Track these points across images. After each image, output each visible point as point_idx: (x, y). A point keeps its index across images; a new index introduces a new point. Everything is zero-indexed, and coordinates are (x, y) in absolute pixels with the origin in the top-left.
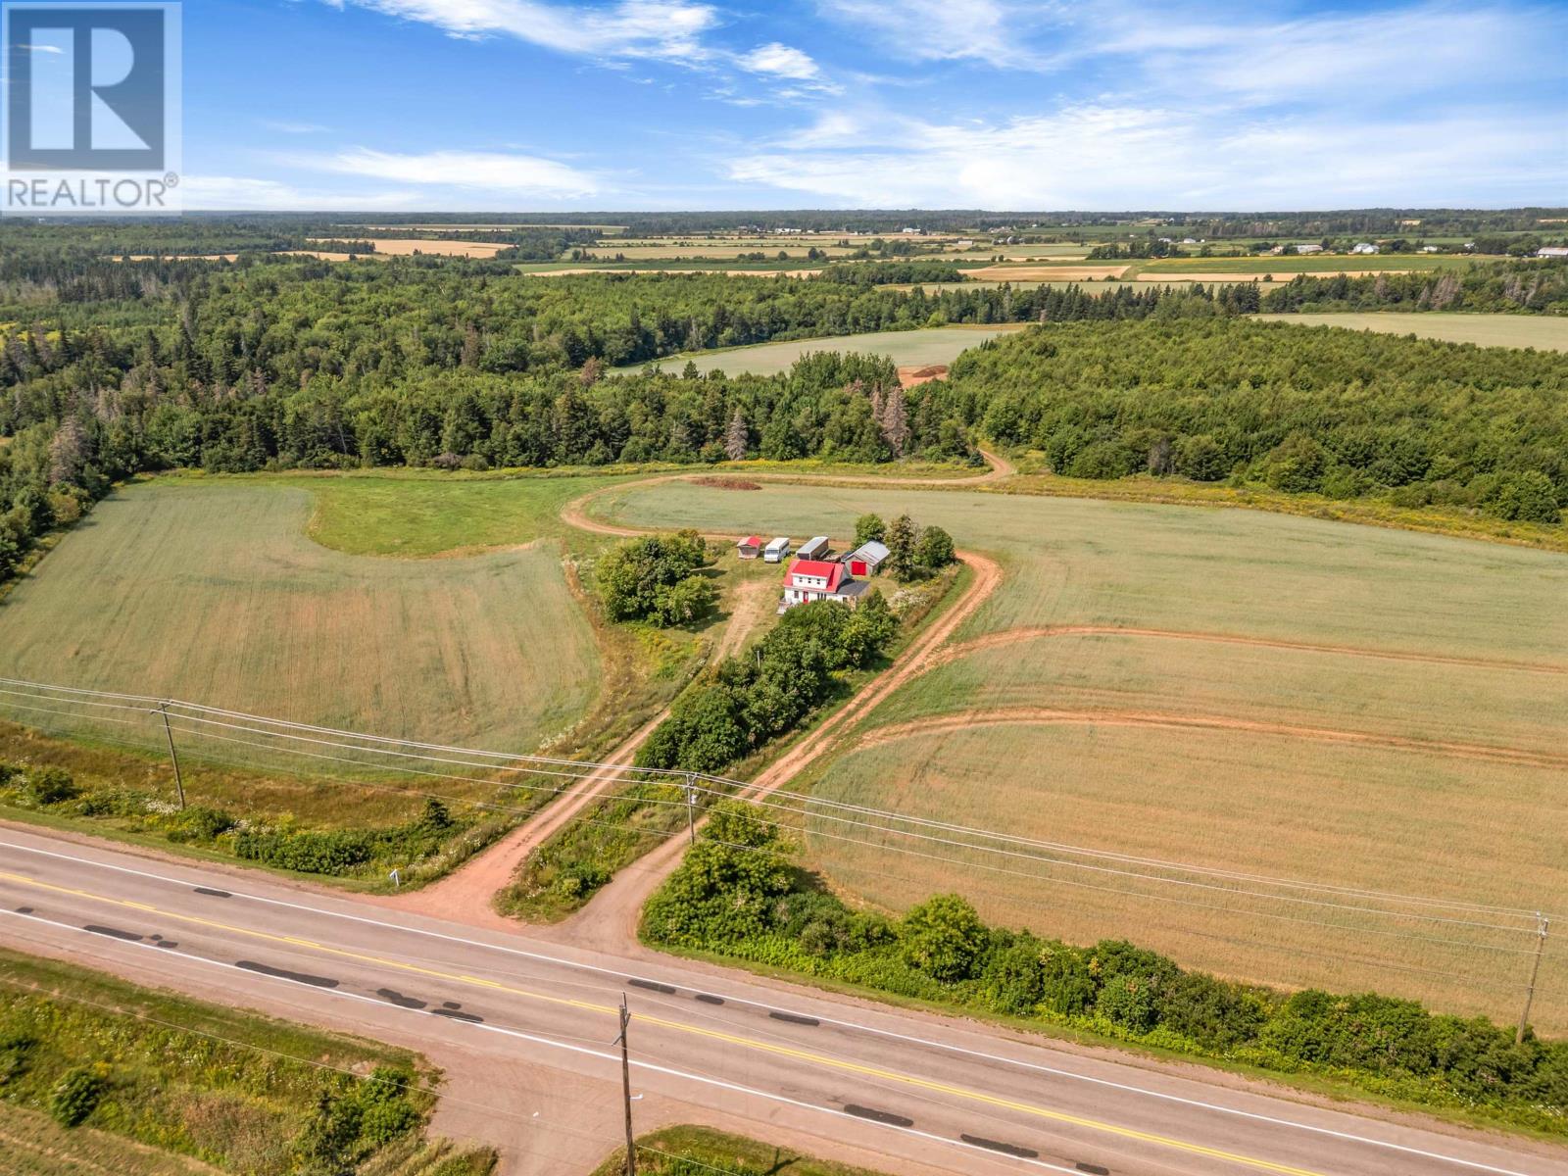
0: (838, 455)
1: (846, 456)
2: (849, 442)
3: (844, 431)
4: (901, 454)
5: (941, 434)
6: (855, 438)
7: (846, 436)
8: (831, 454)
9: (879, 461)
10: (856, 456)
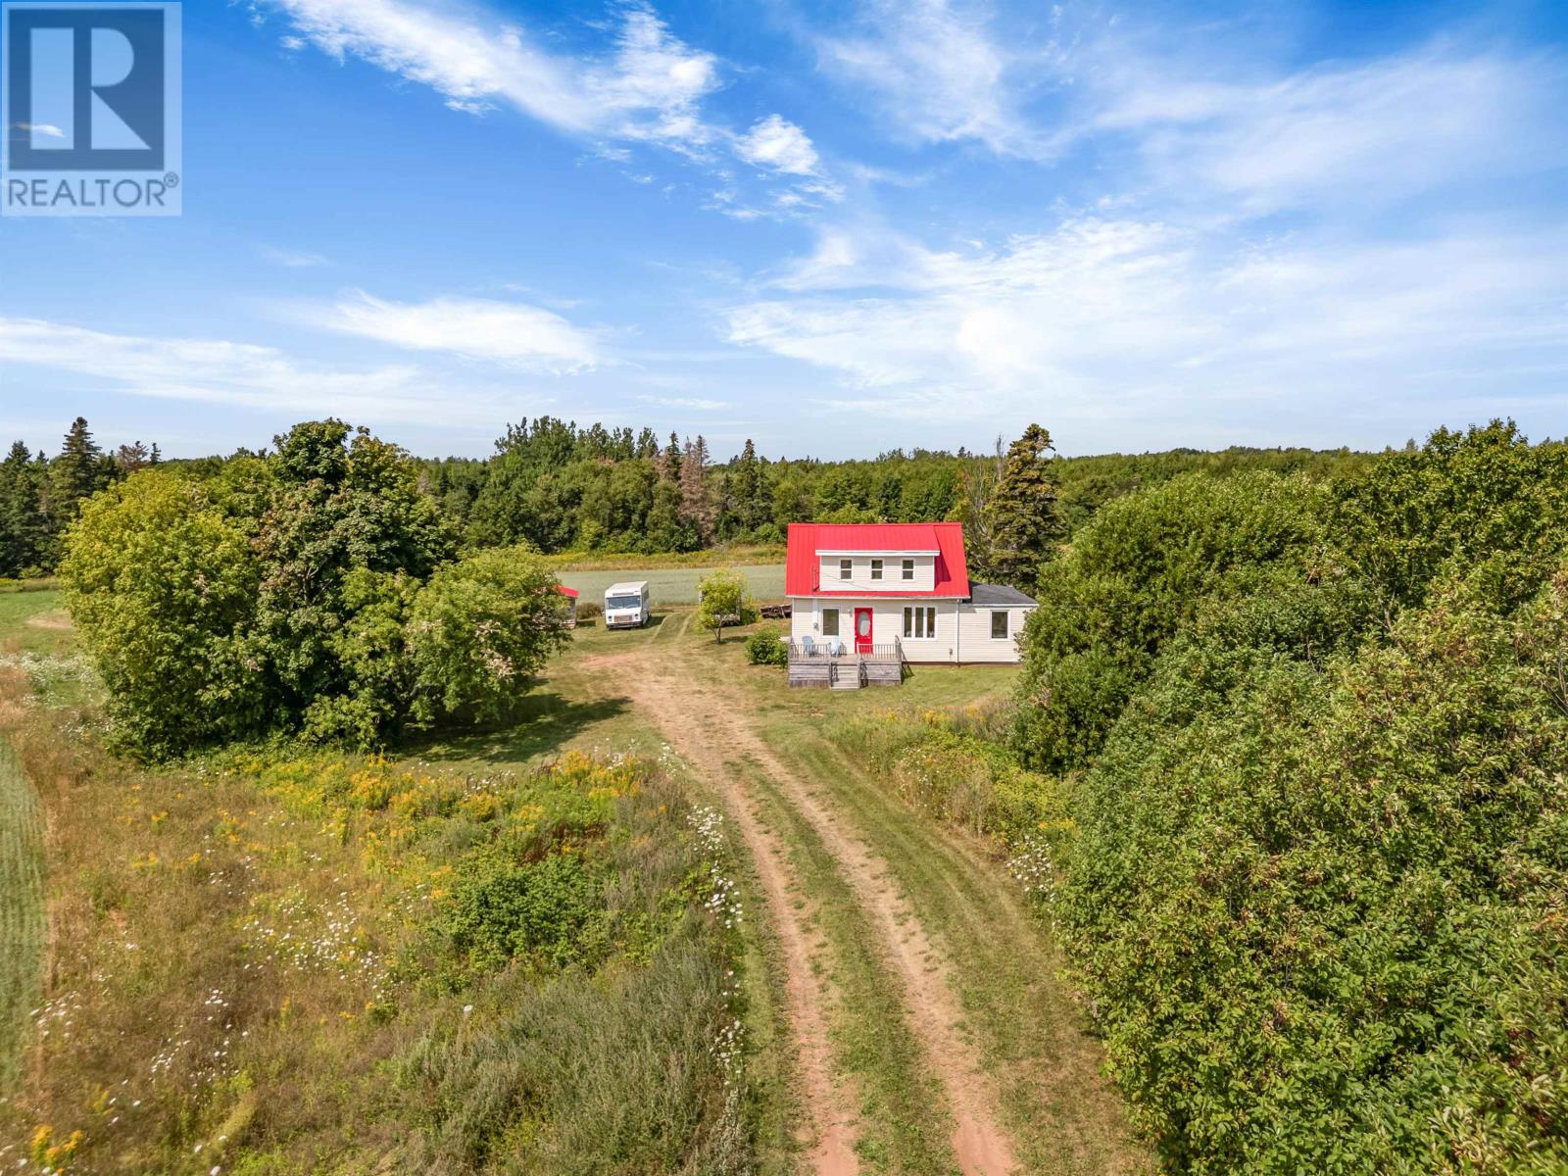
0: (609, 543)
1: (623, 546)
2: (624, 526)
3: (615, 509)
4: (713, 539)
5: (775, 507)
6: (635, 517)
7: (619, 516)
8: (594, 547)
9: (682, 549)
10: (641, 544)
